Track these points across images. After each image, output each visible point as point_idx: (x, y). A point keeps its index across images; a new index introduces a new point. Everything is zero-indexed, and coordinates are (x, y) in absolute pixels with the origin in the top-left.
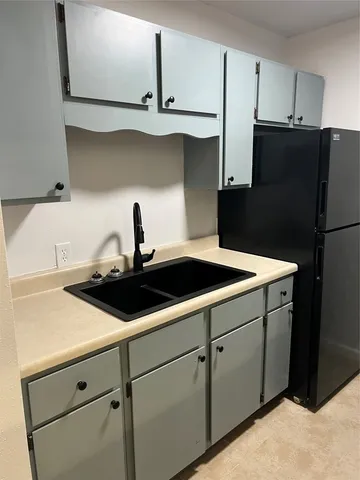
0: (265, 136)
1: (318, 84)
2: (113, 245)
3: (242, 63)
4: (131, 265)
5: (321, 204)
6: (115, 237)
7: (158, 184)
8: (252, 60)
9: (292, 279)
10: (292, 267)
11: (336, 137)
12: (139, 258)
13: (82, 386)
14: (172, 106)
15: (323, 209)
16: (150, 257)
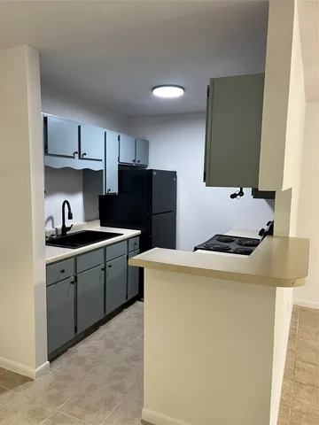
0: (123, 170)
1: (146, 144)
2: (50, 222)
3: (112, 136)
4: (60, 233)
5: (150, 203)
6: (51, 218)
7: (72, 192)
8: (116, 135)
9: (138, 238)
10: (139, 232)
11: (155, 173)
12: (65, 229)
13: (63, 271)
14: (85, 157)
15: (151, 205)
16: (69, 229)
